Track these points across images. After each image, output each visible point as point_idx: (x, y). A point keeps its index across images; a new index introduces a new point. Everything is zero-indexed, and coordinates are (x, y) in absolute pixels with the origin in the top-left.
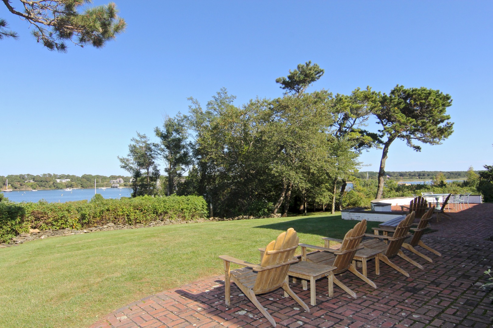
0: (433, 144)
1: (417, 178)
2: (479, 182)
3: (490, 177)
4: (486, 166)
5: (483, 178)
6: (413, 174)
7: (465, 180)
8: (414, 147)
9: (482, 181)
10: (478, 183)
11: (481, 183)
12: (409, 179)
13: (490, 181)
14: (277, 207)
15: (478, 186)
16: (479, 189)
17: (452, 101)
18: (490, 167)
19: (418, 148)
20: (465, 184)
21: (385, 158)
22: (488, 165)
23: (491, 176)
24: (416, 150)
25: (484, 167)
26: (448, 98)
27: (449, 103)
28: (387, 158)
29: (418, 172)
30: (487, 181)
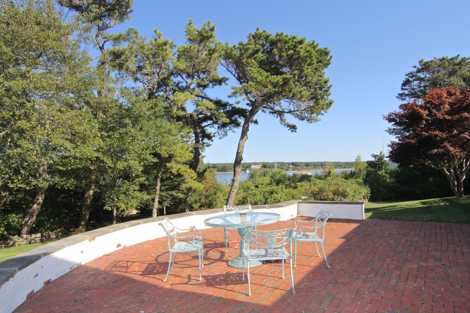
0: (311, 122)
1: (320, 168)
2: (366, 172)
3: (377, 167)
4: (374, 155)
5: (371, 167)
6: (317, 164)
7: (352, 171)
8: (288, 126)
9: (370, 171)
10: (365, 174)
11: (368, 174)
12: (313, 168)
13: (377, 171)
14: (26, 223)
15: (364, 177)
16: (365, 182)
17: (332, 58)
18: (377, 155)
19: (293, 128)
20: (352, 175)
21: (244, 140)
22: (375, 154)
23: (378, 165)
24: (290, 130)
25: (372, 156)
26: (326, 54)
27: (328, 61)
28: (247, 139)
29: (320, 163)
30: (374, 171)
